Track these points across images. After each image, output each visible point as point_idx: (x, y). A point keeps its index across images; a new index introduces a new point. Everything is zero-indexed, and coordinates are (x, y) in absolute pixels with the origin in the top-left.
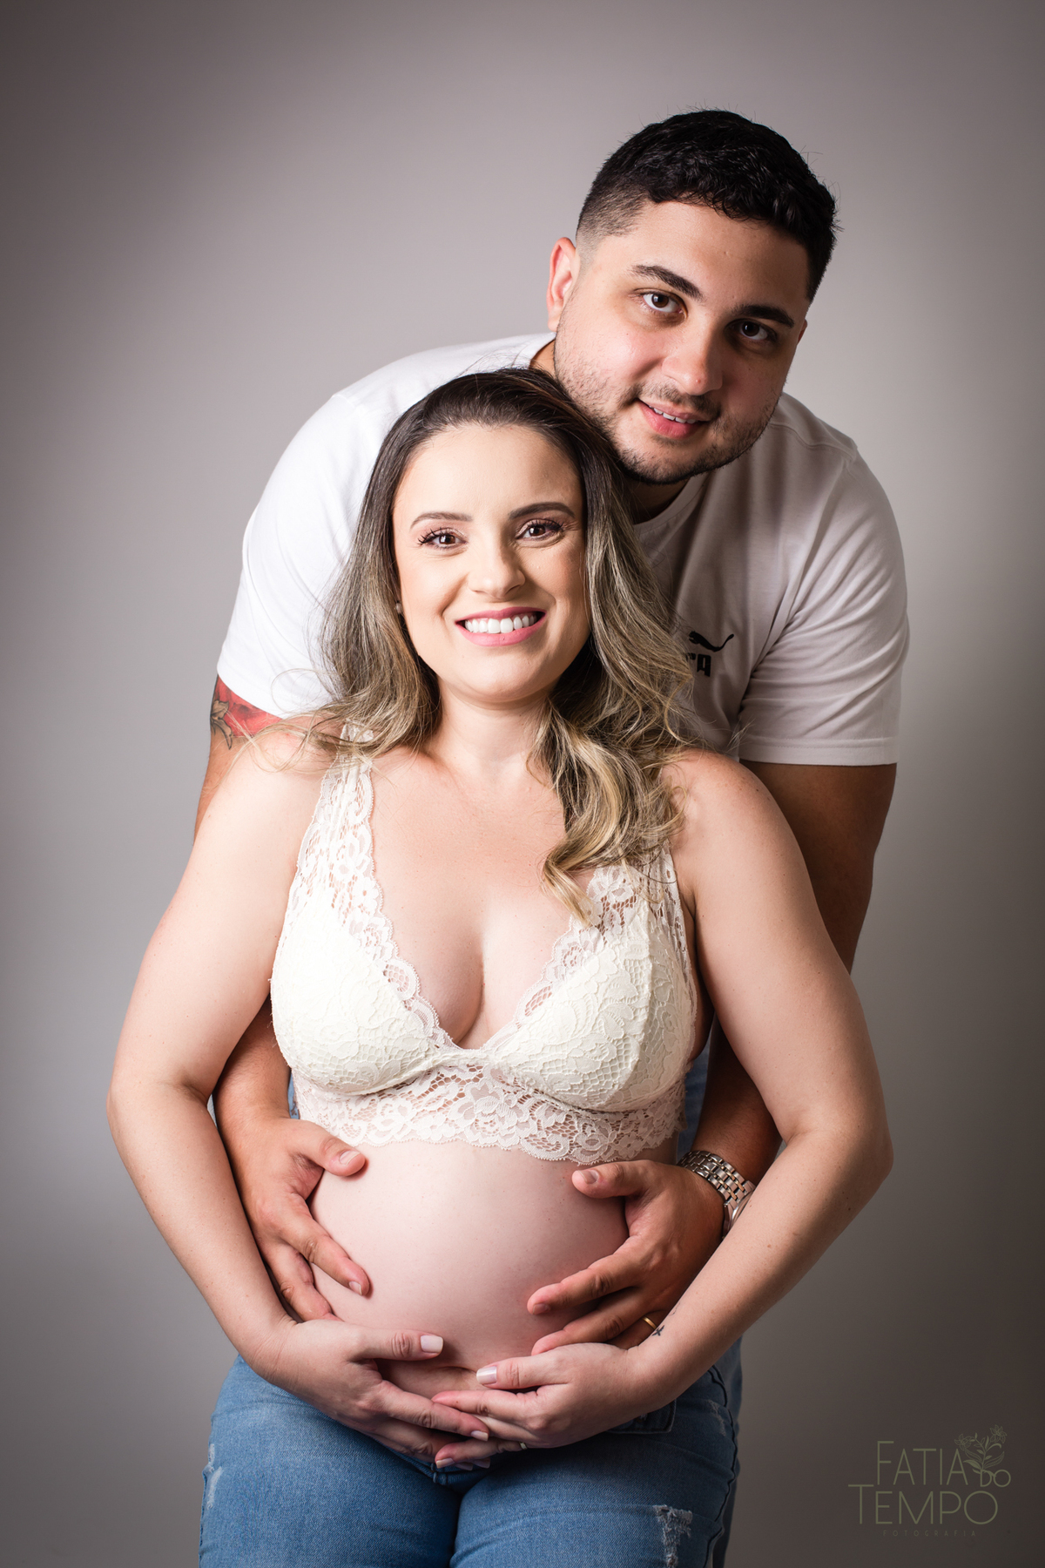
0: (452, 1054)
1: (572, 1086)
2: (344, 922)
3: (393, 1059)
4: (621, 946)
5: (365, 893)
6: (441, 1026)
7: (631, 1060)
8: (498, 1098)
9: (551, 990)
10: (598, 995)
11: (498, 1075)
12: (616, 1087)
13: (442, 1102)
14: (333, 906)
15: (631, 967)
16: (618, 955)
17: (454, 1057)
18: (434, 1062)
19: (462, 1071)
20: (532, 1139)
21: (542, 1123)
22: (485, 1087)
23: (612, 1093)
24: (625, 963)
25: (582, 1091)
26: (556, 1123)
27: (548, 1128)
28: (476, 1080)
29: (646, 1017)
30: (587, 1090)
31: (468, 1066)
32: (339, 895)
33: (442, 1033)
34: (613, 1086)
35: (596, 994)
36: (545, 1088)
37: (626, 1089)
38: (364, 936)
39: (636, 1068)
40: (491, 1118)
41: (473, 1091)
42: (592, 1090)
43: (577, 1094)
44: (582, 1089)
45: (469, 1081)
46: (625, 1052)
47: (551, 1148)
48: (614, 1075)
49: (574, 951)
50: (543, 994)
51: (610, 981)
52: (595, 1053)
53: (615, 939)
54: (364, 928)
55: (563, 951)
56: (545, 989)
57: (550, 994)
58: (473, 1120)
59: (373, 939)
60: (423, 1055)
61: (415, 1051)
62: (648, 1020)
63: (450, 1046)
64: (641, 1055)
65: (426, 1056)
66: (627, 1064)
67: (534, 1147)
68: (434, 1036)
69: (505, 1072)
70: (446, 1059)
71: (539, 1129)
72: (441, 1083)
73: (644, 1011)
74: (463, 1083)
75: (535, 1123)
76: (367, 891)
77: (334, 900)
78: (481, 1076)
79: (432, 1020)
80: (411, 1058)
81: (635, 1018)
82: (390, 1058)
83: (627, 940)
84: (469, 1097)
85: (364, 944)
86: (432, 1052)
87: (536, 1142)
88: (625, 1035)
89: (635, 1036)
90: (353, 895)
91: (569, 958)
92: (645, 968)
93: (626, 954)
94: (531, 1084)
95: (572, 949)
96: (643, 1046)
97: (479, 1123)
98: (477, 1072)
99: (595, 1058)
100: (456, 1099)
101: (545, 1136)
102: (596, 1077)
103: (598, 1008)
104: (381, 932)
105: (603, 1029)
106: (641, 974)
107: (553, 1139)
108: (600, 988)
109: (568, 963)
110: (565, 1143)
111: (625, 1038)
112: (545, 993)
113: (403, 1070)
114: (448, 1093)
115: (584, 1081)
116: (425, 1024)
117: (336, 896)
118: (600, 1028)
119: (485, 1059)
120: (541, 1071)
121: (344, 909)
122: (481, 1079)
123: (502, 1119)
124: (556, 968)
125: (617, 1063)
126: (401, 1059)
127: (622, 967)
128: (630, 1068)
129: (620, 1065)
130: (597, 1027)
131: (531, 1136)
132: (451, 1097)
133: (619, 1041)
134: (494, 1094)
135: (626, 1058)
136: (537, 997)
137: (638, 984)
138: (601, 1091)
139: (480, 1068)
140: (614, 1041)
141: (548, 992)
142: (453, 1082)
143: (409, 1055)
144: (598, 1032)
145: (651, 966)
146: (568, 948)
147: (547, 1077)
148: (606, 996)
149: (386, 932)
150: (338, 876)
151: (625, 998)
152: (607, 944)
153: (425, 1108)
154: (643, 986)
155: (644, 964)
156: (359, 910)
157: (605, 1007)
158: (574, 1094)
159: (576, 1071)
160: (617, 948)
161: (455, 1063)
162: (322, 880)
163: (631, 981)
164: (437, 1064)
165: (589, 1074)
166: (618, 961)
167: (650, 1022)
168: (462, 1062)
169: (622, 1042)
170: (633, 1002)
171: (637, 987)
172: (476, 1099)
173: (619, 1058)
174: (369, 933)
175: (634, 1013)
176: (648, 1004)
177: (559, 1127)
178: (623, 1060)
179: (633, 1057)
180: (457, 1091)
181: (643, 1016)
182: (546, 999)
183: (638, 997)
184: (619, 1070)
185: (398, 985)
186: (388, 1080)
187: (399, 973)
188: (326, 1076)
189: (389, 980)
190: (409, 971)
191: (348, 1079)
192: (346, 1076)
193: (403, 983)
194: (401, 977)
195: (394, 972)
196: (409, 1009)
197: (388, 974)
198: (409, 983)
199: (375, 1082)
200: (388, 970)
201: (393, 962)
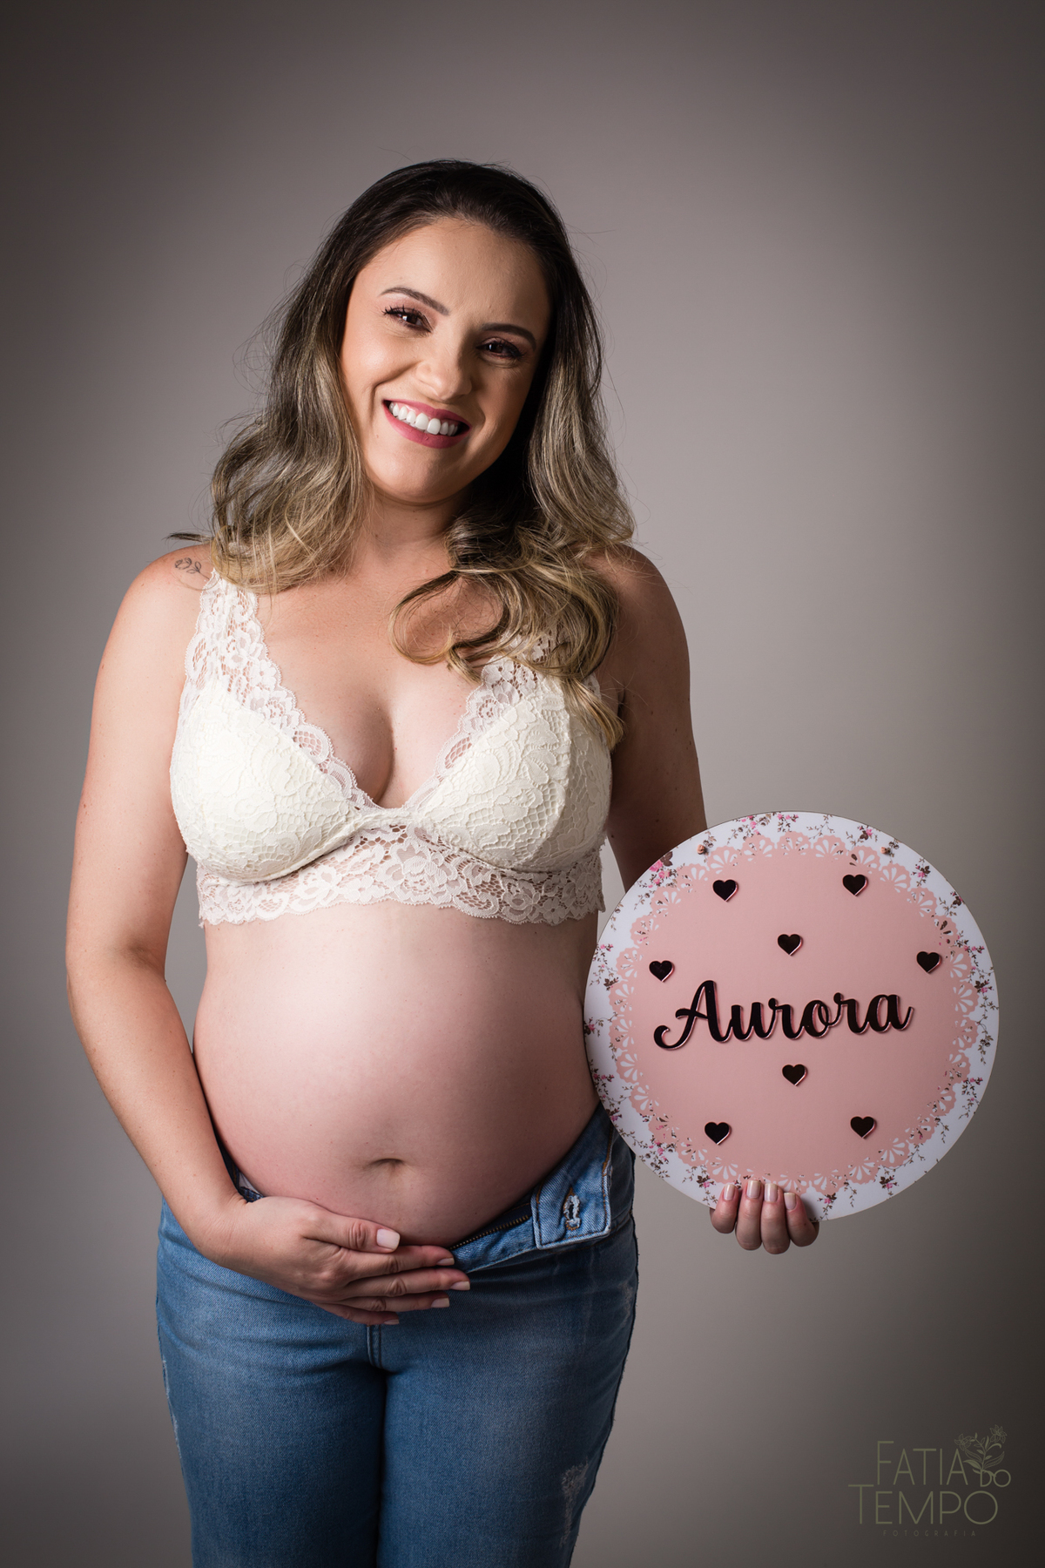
0: (373, 815)
1: (499, 838)
2: (244, 701)
3: (313, 825)
4: (537, 699)
5: (261, 673)
6: (359, 786)
7: (557, 806)
8: (425, 858)
9: (470, 741)
10: (520, 742)
11: (422, 835)
12: (544, 835)
13: (368, 865)
14: (229, 690)
15: (549, 717)
16: (535, 705)
17: (376, 818)
18: (356, 825)
19: (385, 832)
20: (463, 897)
21: (470, 881)
22: (411, 848)
23: (540, 843)
24: (542, 713)
25: (510, 843)
26: (483, 882)
27: (477, 887)
28: (400, 840)
29: (568, 763)
30: (515, 841)
31: (391, 826)
32: (235, 680)
33: (361, 794)
34: (541, 835)
35: (517, 741)
36: (471, 845)
37: (551, 840)
38: (267, 710)
39: (562, 814)
40: (421, 877)
41: (400, 852)
42: (520, 841)
43: (505, 846)
44: (510, 840)
45: (393, 842)
46: (552, 797)
47: (482, 906)
48: (541, 822)
49: (489, 704)
50: (462, 745)
51: (529, 729)
52: (521, 799)
53: (530, 693)
54: (266, 702)
55: (478, 704)
56: (464, 740)
57: (470, 745)
58: (403, 880)
59: (278, 711)
60: (343, 819)
61: (335, 815)
62: (570, 766)
63: (371, 806)
64: (567, 801)
65: (347, 820)
66: (553, 810)
67: (467, 905)
68: (354, 798)
69: (429, 828)
70: (368, 820)
71: (469, 888)
72: (364, 848)
73: (566, 757)
74: (388, 845)
75: (465, 881)
76: (266, 672)
77: (230, 685)
78: (405, 835)
79: (350, 780)
80: (331, 823)
81: (558, 764)
82: (310, 825)
83: (542, 693)
84: (395, 860)
85: (268, 717)
86: (352, 814)
87: (468, 900)
88: (550, 780)
89: (559, 781)
90: (250, 677)
91: (484, 711)
92: (563, 718)
93: (543, 705)
94: (456, 842)
95: (487, 701)
96: (568, 792)
97: (408, 883)
98: (401, 832)
99: (522, 804)
100: (382, 862)
101: (476, 894)
102: (524, 825)
103: (520, 754)
104: (284, 704)
105: (528, 774)
106: (559, 723)
107: (483, 898)
108: (521, 736)
109: (484, 714)
110: (494, 901)
111: (550, 784)
112: (464, 745)
113: (324, 838)
114: (374, 856)
115: (512, 831)
116: (343, 786)
117: (231, 681)
118: (524, 774)
119: (409, 816)
120: (467, 824)
121: (242, 690)
122: (405, 839)
123: (432, 878)
124: (472, 720)
125: (544, 809)
126: (321, 825)
127: (540, 716)
128: (557, 813)
129: (547, 811)
130: (521, 772)
131: (462, 893)
132: (376, 861)
133: (544, 785)
134: (420, 853)
135: (553, 803)
136: (456, 748)
137: (558, 731)
138: (529, 841)
139: (403, 827)
140: (539, 786)
141: (467, 743)
142: (378, 845)
143: (330, 820)
144: (523, 777)
145: (568, 717)
146: (482, 701)
147: (473, 830)
148: (527, 743)
149: (289, 703)
150: (231, 665)
151: (546, 745)
152: (523, 697)
153: (351, 873)
154: (563, 734)
155: (561, 714)
156: (258, 688)
157: (528, 753)
158: (501, 847)
159: (503, 820)
160: (533, 701)
161: (377, 825)
163: (551, 729)
164: (359, 827)
165: (516, 822)
166: (536, 711)
167: (572, 769)
168: (384, 822)
169: (547, 787)
170: (555, 748)
171: (557, 735)
172: (403, 860)
173: (545, 803)
174: (272, 707)
175: (557, 759)
176: (569, 751)
177: (487, 886)
178: (550, 806)
179: (559, 803)
180: (383, 854)
181: (565, 762)
182: (466, 750)
183: (560, 744)
184: (546, 818)
185: (310, 750)
186: (309, 852)
187: (310, 738)
188: (243, 857)
189: (300, 746)
190: (319, 734)
191: (267, 855)
192: (266, 852)
193: (315, 747)
194: (312, 742)
195: (304, 737)
196: (326, 771)
197: (298, 739)
198: (322, 746)
199: (296, 855)
200: (298, 736)
201: (301, 728)
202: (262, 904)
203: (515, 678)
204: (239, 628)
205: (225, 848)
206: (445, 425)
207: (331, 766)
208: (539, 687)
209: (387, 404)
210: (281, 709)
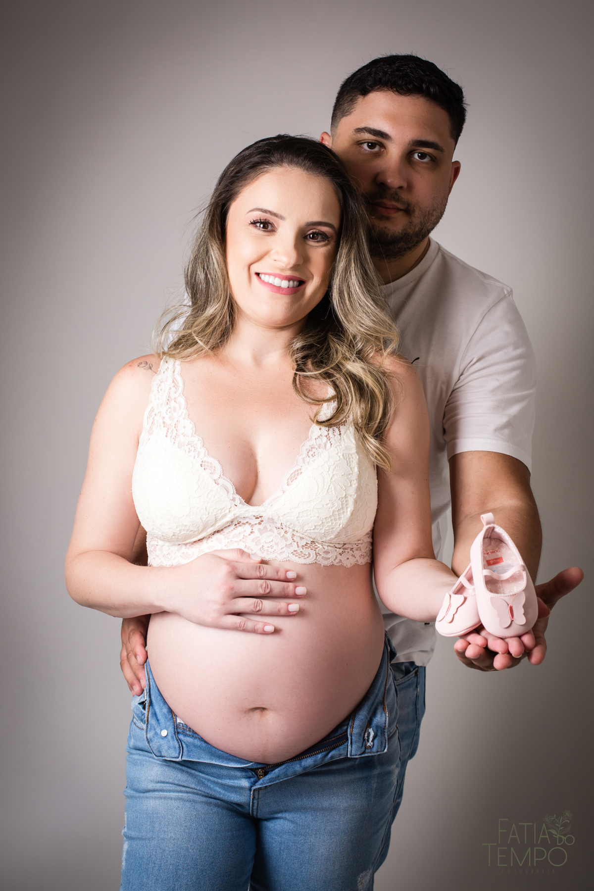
0: (245, 509)
1: (315, 526)
2: (174, 443)
3: (210, 514)
4: (340, 446)
5: (184, 427)
6: (237, 493)
7: (349, 509)
8: (273, 532)
9: (302, 471)
10: (329, 472)
11: (271, 520)
12: (341, 526)
13: (242, 536)
14: (166, 436)
15: (347, 458)
16: (339, 451)
17: (246, 511)
18: (235, 515)
19: (251, 519)
20: (295, 553)
21: (299, 544)
22: (265, 528)
23: (338, 530)
24: (343, 455)
25: (321, 529)
26: (306, 544)
27: (302, 546)
28: (260, 523)
29: (357, 485)
30: (324, 528)
31: (254, 516)
32: (170, 431)
33: (238, 497)
34: (339, 525)
35: (328, 472)
36: (299, 529)
37: (345, 528)
38: (187, 448)
39: (352, 514)
40: (271, 544)
41: (259, 530)
42: (327, 528)
43: (318, 531)
44: (321, 527)
45: (256, 524)
46: (346, 505)
47: (306, 557)
48: (340, 519)
49: (313, 449)
50: (297, 473)
51: (335, 464)
52: (329, 505)
53: (336, 443)
54: (186, 444)
55: (307, 449)
56: (298, 470)
57: (301, 473)
58: (261, 546)
59: (193, 449)
60: (228, 511)
61: (223, 509)
62: (358, 487)
63: (243, 504)
64: (355, 507)
66: (347, 512)
67: (297, 557)
68: (234, 499)
69: (276, 519)
70: (241, 512)
71: (298, 547)
72: (240, 526)
73: (355, 481)
74: (252, 526)
75: (296, 544)
76: (187, 427)
77: (167, 434)
78: (262, 521)
79: (232, 489)
80: (221, 513)
81: (351, 485)
82: (208, 514)
83: (343, 443)
84: (257, 534)
85: (187, 452)
86: (233, 508)
87: (297, 554)
88: (346, 495)
89: (351, 495)
90: (178, 429)
91: (310, 453)
92: (354, 458)
93: (343, 451)
94: (291, 526)
95: (312, 448)
96: (356, 502)
97: (264, 548)
98: (260, 519)
99: (329, 508)
100: (249, 535)
101: (302, 550)
102: (330, 520)
103: (330, 480)
104: (196, 445)
105: (333, 492)
106: (352, 461)
107: (306, 552)
108: (330, 469)
109: (310, 455)
110: (313, 554)
111: (346, 497)
113: (216, 521)
114: (245, 531)
115: (322, 523)
116: (228, 492)
117: (168, 431)
118: (331, 491)
119: (264, 511)
120: (297, 518)
121: (173, 436)
122: (262, 523)
123: (277, 544)
124: (303, 459)
126: (215, 514)
127: (341, 457)
128: (349, 514)
129: (343, 512)
131: (294, 551)
132: (247, 534)
133: (342, 498)
134: (270, 530)
135: (347, 508)
136: (294, 474)
137: (351, 466)
138: (332, 528)
139: (261, 517)
140: (340, 498)
142: (247, 525)
143: (220, 511)
144: (330, 493)
145: (358, 457)
146: (309, 448)
147: (300, 521)
148: (334, 473)
149: (199, 444)
150: (168, 422)
151: (345, 474)
152: (332, 445)
153: (232, 539)
154: (354, 468)
155: (354, 456)
156: (182, 435)
157: (334, 479)
158: (316, 531)
159: (318, 517)
160: (338, 447)
161: (246, 515)
162: (159, 426)
163: (348, 465)
164: (236, 516)
165: (325, 518)
166: (339, 454)
167: (359, 488)
168: (250, 514)
169: (344, 499)
170: (349, 476)
171: (351, 468)
172: (261, 535)
173: (342, 508)
174: (189, 446)
175: (350, 482)
176: (357, 478)
178: (345, 510)
179: (350, 508)
180: (250, 530)
181: (355, 484)
182: (299, 476)
183: (352, 474)
184: (342, 516)
185: (210, 471)
186: (209, 528)
187: (210, 465)
188: (171, 530)
189: (204, 469)
190: (215, 463)
191: (184, 530)
192: (183, 528)
193: (213, 470)
194: (211, 467)
195: (207, 464)
196: (218, 484)
197: (203, 465)
198: (216, 469)
199: (200, 530)
200: (203, 463)
201: (206, 459)
202: (182, 555)
203: (328, 434)
204: (173, 401)
205: (161, 525)
206: (291, 282)
207: (221, 481)
208: (342, 439)
209: (258, 274)
210: (195, 448)
